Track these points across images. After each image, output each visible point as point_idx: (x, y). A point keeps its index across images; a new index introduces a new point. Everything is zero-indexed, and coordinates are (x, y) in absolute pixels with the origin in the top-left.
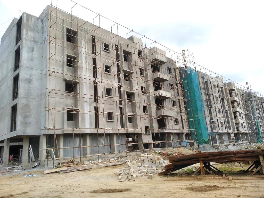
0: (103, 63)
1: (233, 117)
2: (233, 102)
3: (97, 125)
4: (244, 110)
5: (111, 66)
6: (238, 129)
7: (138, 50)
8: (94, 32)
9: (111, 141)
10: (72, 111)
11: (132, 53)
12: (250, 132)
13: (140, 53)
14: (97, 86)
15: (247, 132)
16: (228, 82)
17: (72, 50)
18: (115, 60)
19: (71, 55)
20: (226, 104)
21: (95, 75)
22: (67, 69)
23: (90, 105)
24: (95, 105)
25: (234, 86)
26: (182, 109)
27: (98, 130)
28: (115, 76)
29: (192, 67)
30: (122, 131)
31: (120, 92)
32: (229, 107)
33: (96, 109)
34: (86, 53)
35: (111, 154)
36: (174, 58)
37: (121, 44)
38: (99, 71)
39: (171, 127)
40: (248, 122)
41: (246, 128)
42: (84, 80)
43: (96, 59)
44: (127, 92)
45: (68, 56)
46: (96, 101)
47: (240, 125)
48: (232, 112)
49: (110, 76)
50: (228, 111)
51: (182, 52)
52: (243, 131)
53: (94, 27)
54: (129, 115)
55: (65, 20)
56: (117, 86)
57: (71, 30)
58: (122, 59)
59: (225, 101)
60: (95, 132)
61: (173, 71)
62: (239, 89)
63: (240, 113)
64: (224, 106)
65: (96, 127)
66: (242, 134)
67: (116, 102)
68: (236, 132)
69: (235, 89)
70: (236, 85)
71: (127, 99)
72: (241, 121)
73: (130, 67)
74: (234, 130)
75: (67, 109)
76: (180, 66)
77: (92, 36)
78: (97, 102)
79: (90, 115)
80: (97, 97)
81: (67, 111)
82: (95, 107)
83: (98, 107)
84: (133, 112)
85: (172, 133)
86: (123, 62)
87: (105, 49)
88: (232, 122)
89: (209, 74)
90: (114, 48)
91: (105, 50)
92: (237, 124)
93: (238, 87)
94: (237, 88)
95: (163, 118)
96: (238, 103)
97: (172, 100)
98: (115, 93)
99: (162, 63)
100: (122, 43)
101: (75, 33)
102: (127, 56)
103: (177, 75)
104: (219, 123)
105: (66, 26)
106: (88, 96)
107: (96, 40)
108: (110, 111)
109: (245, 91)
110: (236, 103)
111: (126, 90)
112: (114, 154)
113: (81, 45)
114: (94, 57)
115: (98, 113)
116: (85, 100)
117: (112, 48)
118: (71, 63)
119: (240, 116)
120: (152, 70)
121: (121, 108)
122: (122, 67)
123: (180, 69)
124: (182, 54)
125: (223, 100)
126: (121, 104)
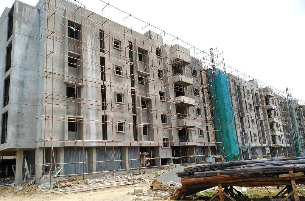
0: (114, 63)
1: (269, 128)
2: (269, 111)
3: (105, 137)
4: (282, 120)
5: (123, 67)
6: (274, 142)
7: (157, 48)
8: (102, 25)
9: (122, 156)
10: (74, 120)
11: (149, 52)
12: (289, 145)
13: (158, 51)
14: (105, 90)
15: (285, 145)
16: (264, 87)
17: (75, 47)
18: (128, 59)
19: (74, 53)
20: (261, 113)
21: (103, 78)
22: (69, 70)
23: (97, 114)
24: (102, 113)
25: (272, 92)
26: (208, 119)
27: (105, 143)
28: (127, 78)
29: (222, 69)
30: (135, 144)
31: (133, 97)
32: (265, 117)
33: (104, 118)
34: (92, 51)
35: (122, 170)
36: (200, 57)
37: (135, 40)
38: (107, 72)
39: (195, 140)
40: (287, 134)
41: (284, 140)
42: (90, 84)
43: (104, 58)
44: (142, 98)
45: (70, 54)
46: (104, 108)
47: (277, 137)
48: (268, 122)
49: (122, 78)
50: (263, 121)
51: (209, 51)
52: (280, 145)
53: (103, 19)
54: (143, 126)
55: (66, 10)
56: (130, 91)
57: (73, 23)
58: (136, 59)
59: (260, 110)
60: (102, 145)
61: (198, 74)
62: (277, 95)
63: (277, 124)
64: (259, 115)
65: (104, 139)
66: (279, 148)
67: (129, 110)
68: (272, 145)
69: (273, 95)
70: (274, 91)
71: (142, 107)
72: (278, 133)
73: (146, 68)
74: (269, 143)
75: (68, 117)
76: (207, 68)
77: (100, 30)
78: (106, 110)
79: (97, 125)
80: (106, 104)
81: (69, 120)
82: (103, 116)
83: (106, 116)
84: (149, 122)
85: (196, 147)
86: (138, 63)
87: (115, 46)
88: (268, 134)
89: (242, 77)
90: (127, 44)
91: (115, 48)
92: (273, 136)
93: (276, 94)
94: (274, 94)
95: (185, 129)
96: (275, 112)
97: (196, 108)
98: (128, 99)
99: (185, 63)
100: (137, 39)
101: (79, 27)
102: (143, 55)
103: (203, 78)
104: (253, 135)
105: (67, 18)
106: (94, 103)
107: (105, 36)
108: (121, 121)
109: (284, 98)
110: (272, 112)
111: (141, 96)
112: (126, 170)
113: (87, 41)
114: (102, 56)
115: (106, 122)
116: (91, 107)
117: (125, 45)
118: (74, 63)
119: (277, 127)
120: (173, 72)
121: (134, 118)
122: (137, 68)
123: (207, 71)
124: (209, 53)
125: (257, 108)
126: (134, 112)
